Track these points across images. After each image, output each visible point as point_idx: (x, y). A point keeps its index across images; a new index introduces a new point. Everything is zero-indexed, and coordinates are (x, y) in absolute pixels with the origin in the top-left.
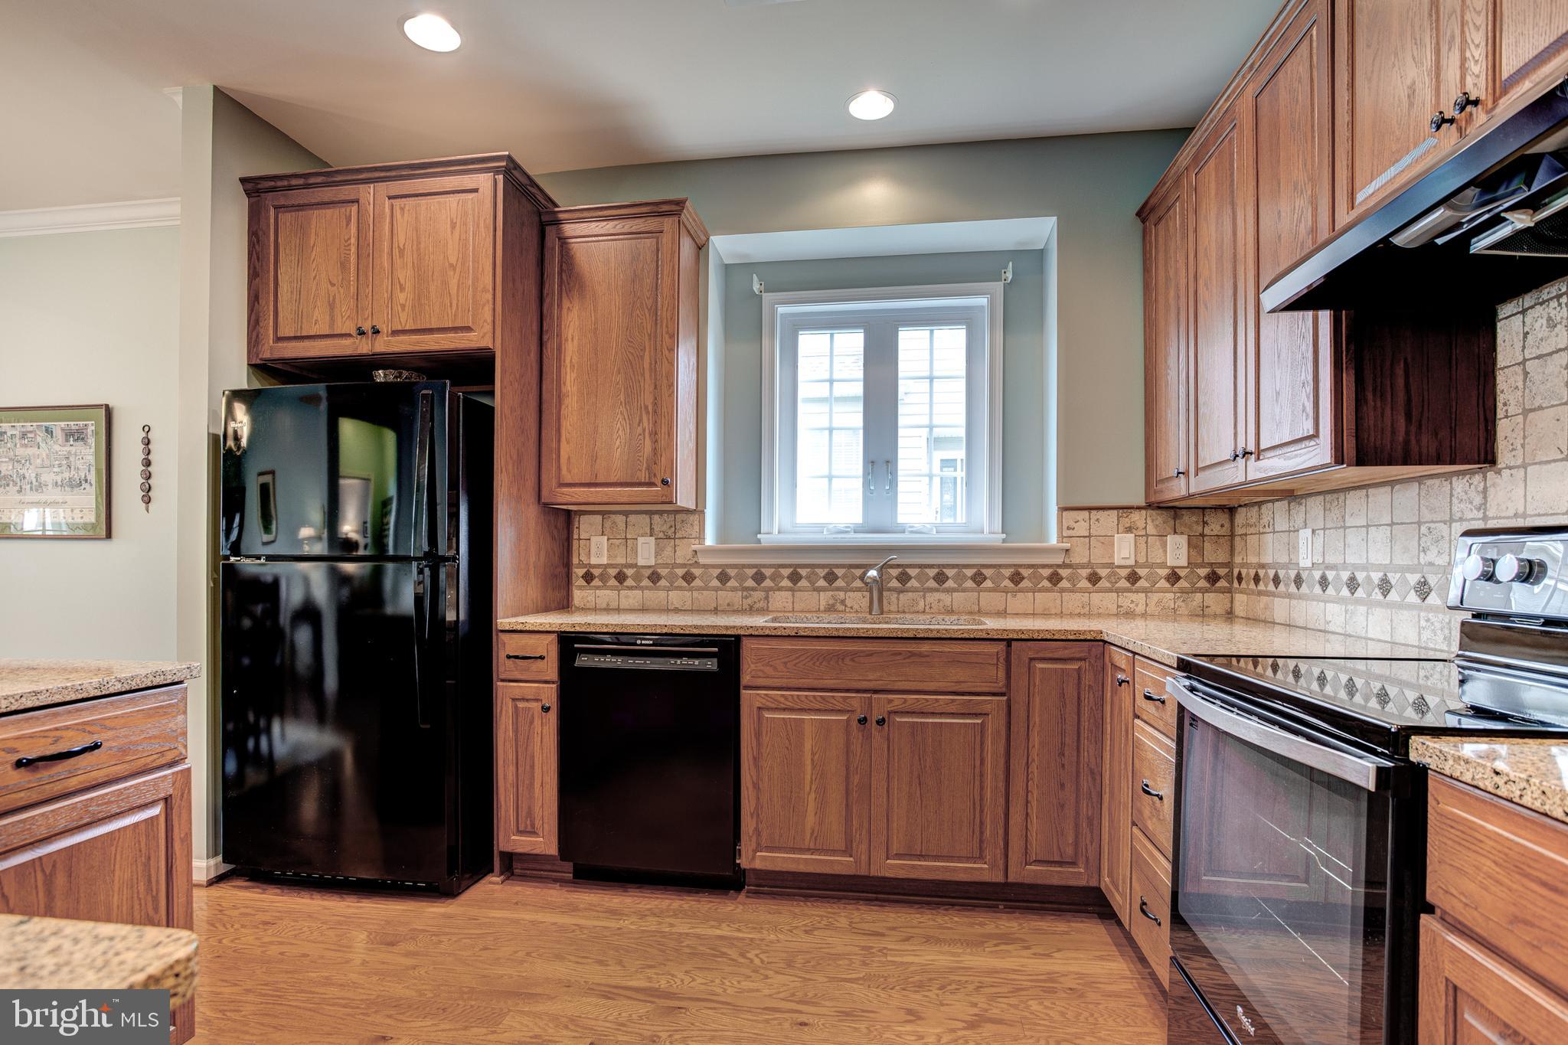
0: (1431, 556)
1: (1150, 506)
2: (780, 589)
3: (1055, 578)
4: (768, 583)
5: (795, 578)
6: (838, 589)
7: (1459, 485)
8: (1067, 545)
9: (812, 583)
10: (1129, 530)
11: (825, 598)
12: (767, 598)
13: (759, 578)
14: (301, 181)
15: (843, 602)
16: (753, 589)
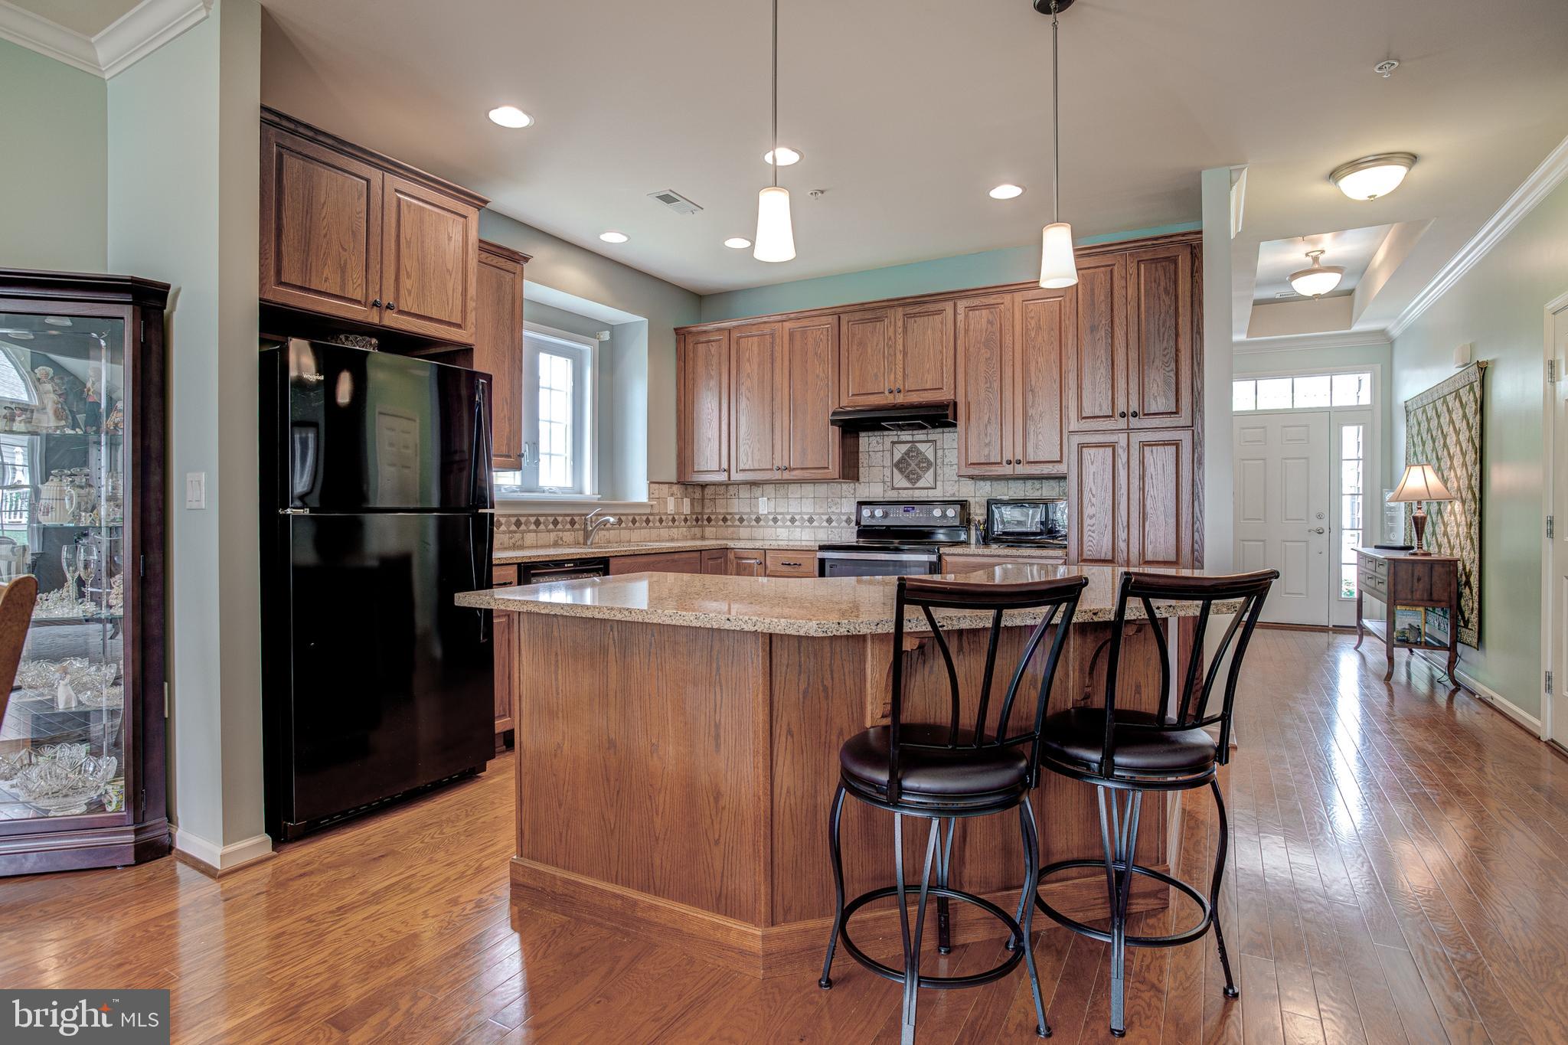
0: (834, 509)
1: (678, 483)
2: (529, 531)
3: (648, 521)
4: (523, 527)
5: (537, 523)
6: (559, 530)
7: (845, 486)
8: (652, 503)
9: (546, 527)
10: (672, 495)
11: (553, 536)
12: (523, 538)
13: (518, 524)
14: (310, 134)
15: (561, 538)
16: (515, 532)
